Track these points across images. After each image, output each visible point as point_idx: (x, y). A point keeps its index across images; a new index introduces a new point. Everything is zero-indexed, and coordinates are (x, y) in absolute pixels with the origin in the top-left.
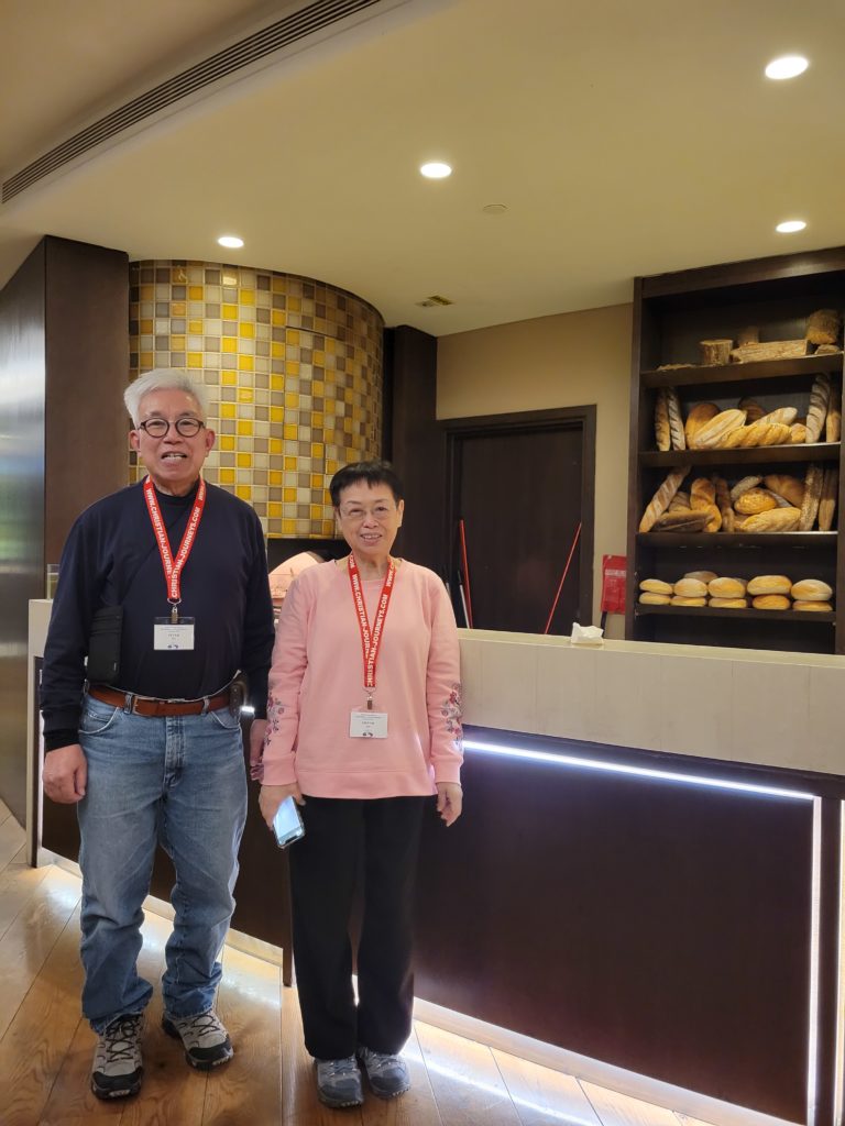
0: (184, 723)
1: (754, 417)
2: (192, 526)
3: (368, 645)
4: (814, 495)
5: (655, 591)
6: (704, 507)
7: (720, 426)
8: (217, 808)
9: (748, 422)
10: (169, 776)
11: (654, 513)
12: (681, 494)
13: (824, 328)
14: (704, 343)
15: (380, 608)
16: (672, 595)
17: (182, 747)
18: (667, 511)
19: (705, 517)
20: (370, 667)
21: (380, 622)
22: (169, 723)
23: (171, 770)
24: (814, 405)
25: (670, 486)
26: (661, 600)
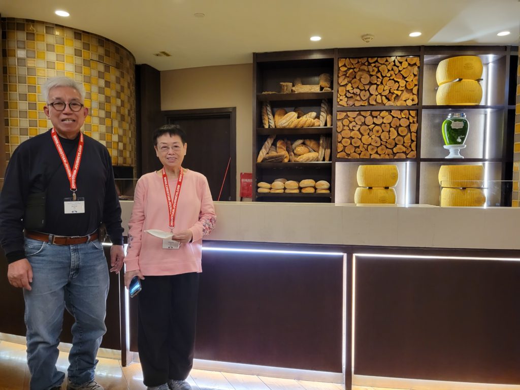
0: (79, 247)
1: (300, 115)
2: (79, 154)
3: (171, 209)
4: (323, 147)
5: (264, 187)
6: (282, 152)
7: (288, 119)
8: (97, 285)
9: (298, 117)
10: (72, 273)
11: (263, 154)
12: (273, 146)
13: (326, 81)
14: (281, 83)
15: (176, 192)
16: (271, 189)
17: (79, 258)
18: (268, 153)
19: (283, 156)
20: (172, 218)
21: (176, 197)
22: (71, 248)
23: (73, 270)
24: (323, 111)
25: (269, 143)
26: (266, 191)
